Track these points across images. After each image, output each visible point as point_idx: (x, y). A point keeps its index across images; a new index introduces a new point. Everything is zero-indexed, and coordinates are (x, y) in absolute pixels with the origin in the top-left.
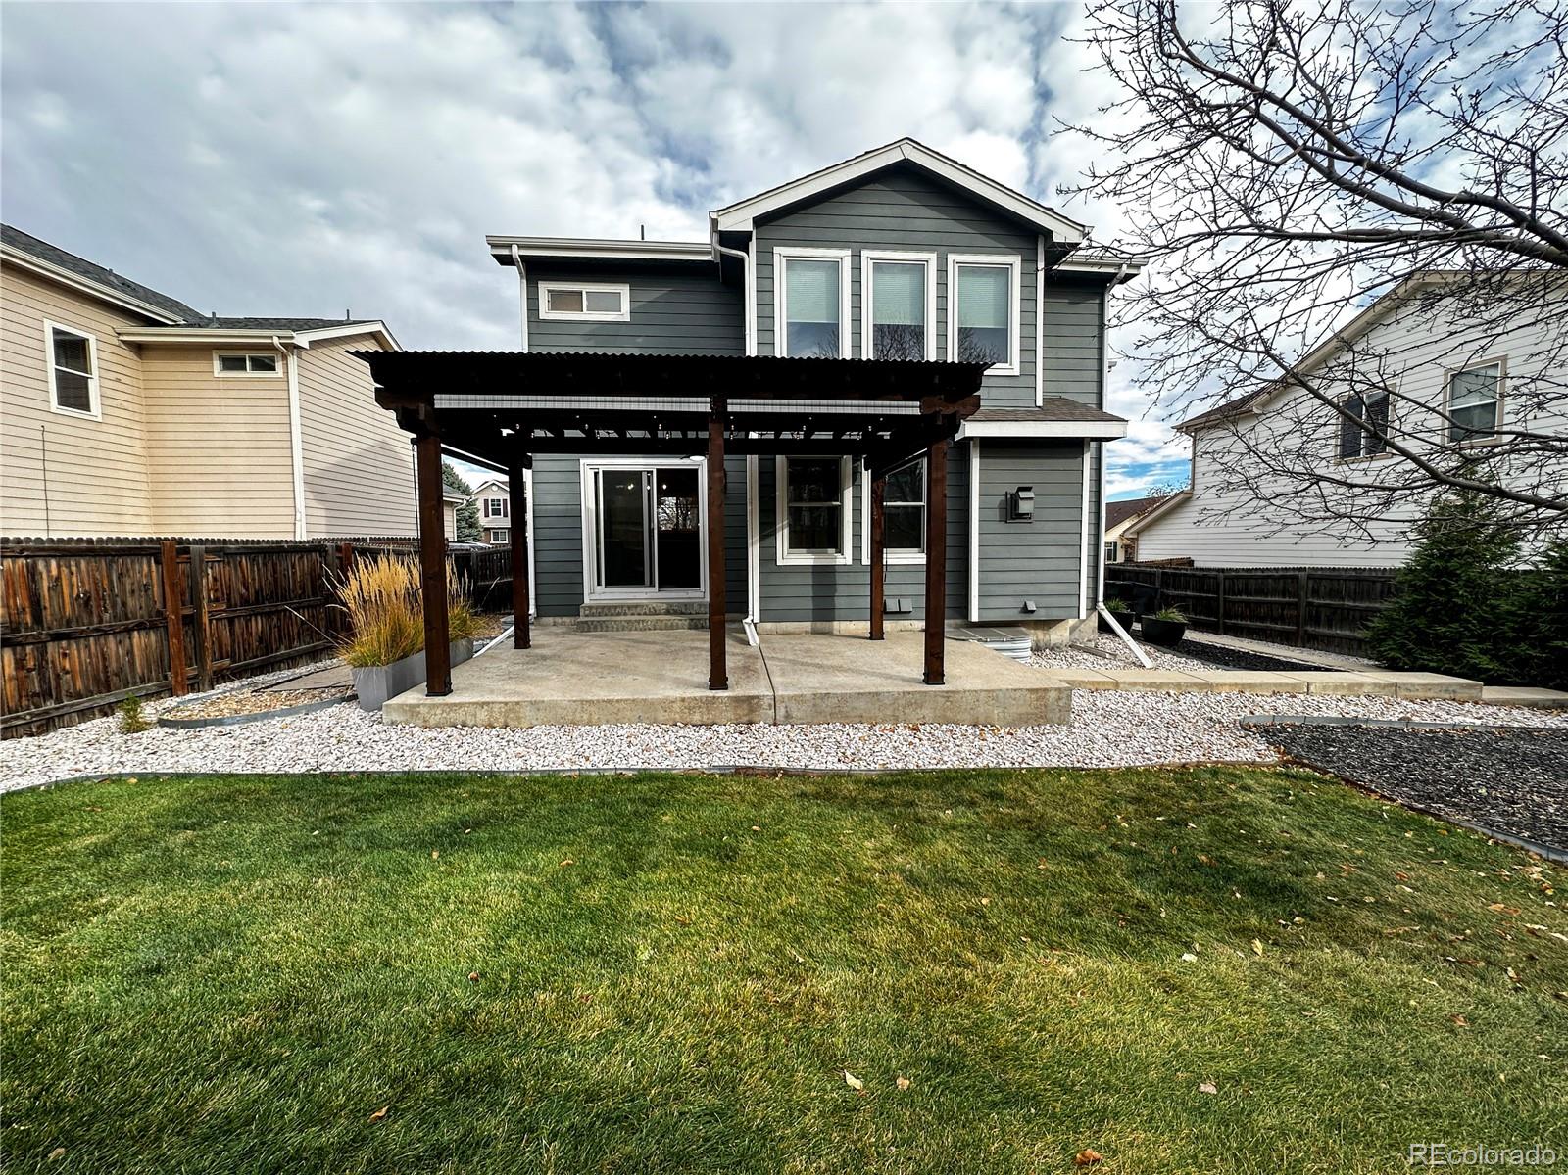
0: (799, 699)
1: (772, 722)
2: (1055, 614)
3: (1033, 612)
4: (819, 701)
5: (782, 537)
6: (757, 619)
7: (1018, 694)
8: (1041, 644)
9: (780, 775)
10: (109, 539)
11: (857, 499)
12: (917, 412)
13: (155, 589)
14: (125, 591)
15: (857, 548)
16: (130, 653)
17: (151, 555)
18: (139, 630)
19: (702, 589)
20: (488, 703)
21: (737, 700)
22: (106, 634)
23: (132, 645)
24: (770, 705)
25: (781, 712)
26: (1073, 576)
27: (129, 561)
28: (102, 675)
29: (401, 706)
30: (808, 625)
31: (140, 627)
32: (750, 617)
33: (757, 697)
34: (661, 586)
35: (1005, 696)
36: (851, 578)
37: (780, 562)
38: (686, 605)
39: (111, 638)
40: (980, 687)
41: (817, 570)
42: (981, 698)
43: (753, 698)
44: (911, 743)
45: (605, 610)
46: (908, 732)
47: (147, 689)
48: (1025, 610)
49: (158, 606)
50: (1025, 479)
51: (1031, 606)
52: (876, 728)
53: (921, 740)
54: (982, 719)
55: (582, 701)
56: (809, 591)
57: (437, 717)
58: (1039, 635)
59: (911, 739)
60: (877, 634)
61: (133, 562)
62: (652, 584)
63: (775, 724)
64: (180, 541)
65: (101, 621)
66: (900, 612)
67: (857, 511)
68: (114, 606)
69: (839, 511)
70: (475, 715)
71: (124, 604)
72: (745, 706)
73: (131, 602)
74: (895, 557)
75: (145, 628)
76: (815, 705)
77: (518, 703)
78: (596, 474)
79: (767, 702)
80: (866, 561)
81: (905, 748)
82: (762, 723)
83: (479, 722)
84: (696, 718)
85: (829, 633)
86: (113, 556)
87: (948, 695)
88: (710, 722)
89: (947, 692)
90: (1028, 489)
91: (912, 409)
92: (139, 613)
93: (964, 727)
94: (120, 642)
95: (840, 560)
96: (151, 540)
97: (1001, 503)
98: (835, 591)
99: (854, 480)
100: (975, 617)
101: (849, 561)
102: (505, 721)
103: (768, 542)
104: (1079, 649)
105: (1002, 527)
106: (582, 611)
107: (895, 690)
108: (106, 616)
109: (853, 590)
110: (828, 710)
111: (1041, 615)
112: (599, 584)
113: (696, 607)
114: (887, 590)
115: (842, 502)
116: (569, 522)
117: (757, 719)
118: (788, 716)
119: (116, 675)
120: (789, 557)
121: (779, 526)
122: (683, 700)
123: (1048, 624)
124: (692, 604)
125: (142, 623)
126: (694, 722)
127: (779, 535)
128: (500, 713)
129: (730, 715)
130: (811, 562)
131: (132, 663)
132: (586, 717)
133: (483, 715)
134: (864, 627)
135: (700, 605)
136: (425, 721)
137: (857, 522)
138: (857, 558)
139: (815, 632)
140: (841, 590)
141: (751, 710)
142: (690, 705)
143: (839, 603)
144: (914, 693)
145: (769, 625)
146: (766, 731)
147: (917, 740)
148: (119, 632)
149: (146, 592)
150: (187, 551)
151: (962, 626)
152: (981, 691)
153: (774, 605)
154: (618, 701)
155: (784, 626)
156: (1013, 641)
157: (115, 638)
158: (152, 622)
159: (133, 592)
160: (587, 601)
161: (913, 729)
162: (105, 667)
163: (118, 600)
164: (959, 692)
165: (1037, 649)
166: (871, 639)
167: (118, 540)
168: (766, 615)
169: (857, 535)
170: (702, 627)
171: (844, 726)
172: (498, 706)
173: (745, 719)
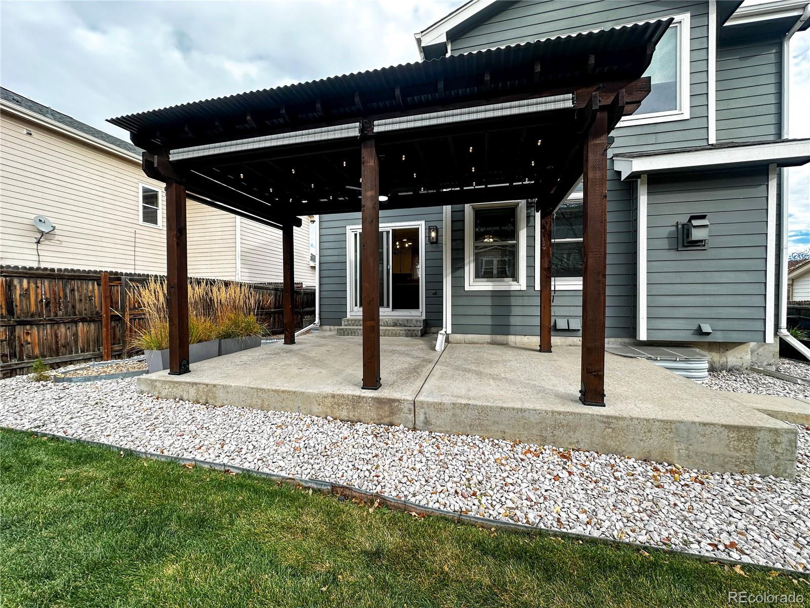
0: (439, 407)
1: (411, 426)
2: (734, 337)
3: (708, 334)
4: (458, 411)
5: (469, 269)
6: (449, 331)
7: (709, 430)
8: (717, 365)
9: (376, 505)
10: (66, 270)
11: (531, 237)
12: (569, 104)
13: (96, 299)
14: (75, 299)
15: (530, 277)
16: (76, 335)
17: (95, 280)
18: (83, 322)
19: (420, 310)
20: (196, 384)
21: (380, 401)
22: (58, 323)
23: (77, 330)
24: (410, 410)
25: (421, 418)
26: (758, 301)
27: (79, 283)
28: (54, 346)
29: (146, 380)
30: (487, 338)
31: (83, 320)
32: (444, 330)
33: (398, 401)
34: (394, 308)
35: (688, 430)
36: (526, 301)
37: (467, 288)
38: (407, 320)
39: (62, 325)
40: (653, 416)
41: (495, 294)
42: (654, 429)
43: (394, 401)
44: (557, 478)
45: (357, 323)
46: (556, 458)
47: (84, 356)
48: (699, 332)
49: (98, 309)
50: (698, 210)
51: (706, 328)
52: (519, 449)
53: (570, 473)
54: (655, 454)
55: (257, 389)
56: (488, 311)
57: (166, 391)
58: (716, 357)
59: (558, 471)
60: (546, 347)
61: (81, 283)
62: (388, 306)
63: (414, 429)
64: (116, 273)
65: (56, 315)
66: (568, 330)
67: (531, 247)
68: (66, 307)
69: (515, 247)
70: (188, 392)
71: (74, 307)
72: (386, 408)
73: (78, 306)
74: (561, 284)
75: (87, 321)
76: (454, 415)
77: (214, 386)
78: (356, 235)
79: (406, 407)
80: (538, 287)
81: (547, 485)
82: (402, 426)
83: (191, 398)
84: (344, 414)
85: (505, 344)
86: (68, 279)
87: (608, 421)
88: (355, 419)
89: (608, 417)
90: (703, 217)
91: (564, 102)
92: (84, 312)
93: (631, 462)
94: (69, 328)
95: (514, 287)
96: (95, 272)
97: (670, 233)
98: (511, 312)
99: (528, 222)
100: (643, 336)
101: (524, 288)
102: (206, 399)
103: (458, 274)
104: (759, 372)
105: (674, 255)
106: (343, 322)
107: (544, 407)
108: (60, 313)
109: (527, 311)
110: (468, 421)
111: (719, 337)
112: (356, 305)
113: (414, 322)
114: (554, 311)
115: (518, 241)
116: (338, 266)
117: (396, 421)
118: (427, 422)
119: (64, 346)
120: (472, 284)
121: (466, 261)
122: (333, 396)
123: (725, 346)
124: (412, 320)
125: (84, 318)
126: (342, 417)
127: (467, 268)
128: (203, 391)
129: (373, 414)
130: (490, 288)
131: (76, 342)
132: (260, 402)
133: (192, 392)
134: (535, 341)
135: (417, 321)
136: (160, 393)
137: (531, 257)
138: (530, 285)
139: (493, 343)
140: (515, 311)
141: (392, 413)
142: (337, 400)
143: (514, 321)
144: (566, 414)
145: (459, 337)
146: (402, 436)
147: (566, 474)
148: (68, 322)
149: (90, 300)
150: (119, 279)
151: (630, 344)
152: (654, 420)
153: (463, 321)
154: (283, 392)
155: (470, 337)
156: (687, 361)
157: (66, 326)
158: (93, 318)
159: (81, 300)
160: (348, 316)
161: (563, 456)
162: (57, 342)
163: (70, 305)
164: (623, 419)
165: (712, 369)
166: (540, 351)
167: (72, 270)
168: (456, 328)
169: (531, 267)
170: (416, 336)
171: (482, 441)
172: (202, 386)
173: (387, 420)
